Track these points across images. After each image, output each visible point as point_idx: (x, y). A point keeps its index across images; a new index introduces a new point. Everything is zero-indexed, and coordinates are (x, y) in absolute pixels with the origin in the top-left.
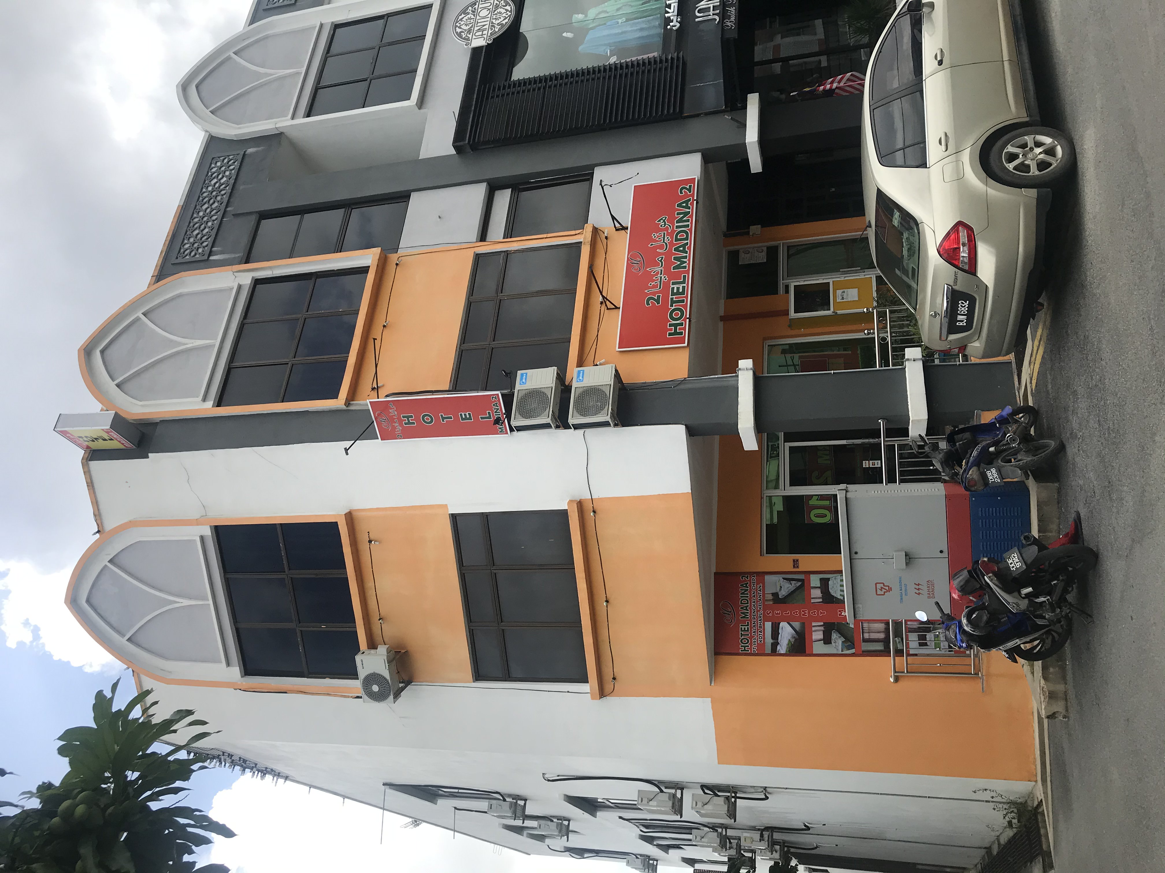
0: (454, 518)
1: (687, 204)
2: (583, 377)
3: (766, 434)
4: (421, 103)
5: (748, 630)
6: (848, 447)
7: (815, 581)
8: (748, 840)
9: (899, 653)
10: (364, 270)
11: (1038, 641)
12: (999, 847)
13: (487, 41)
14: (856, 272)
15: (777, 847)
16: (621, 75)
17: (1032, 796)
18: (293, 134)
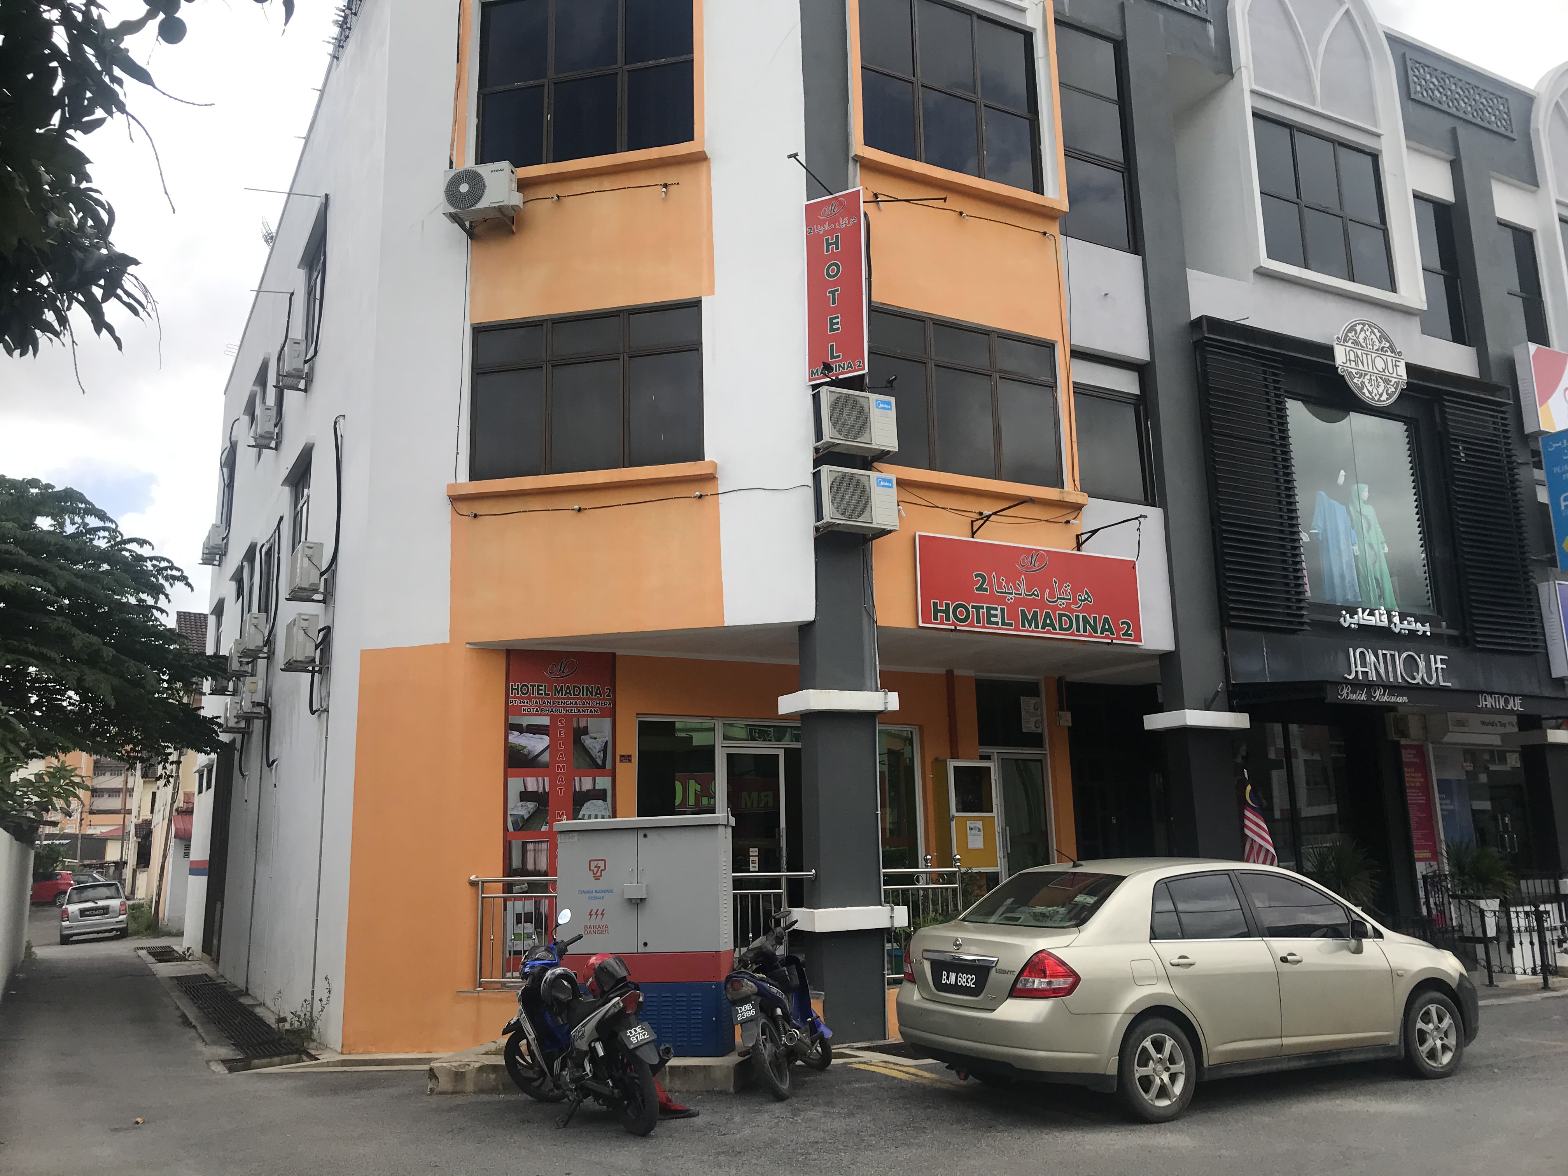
0: (695, 305)
1: (1107, 630)
2: (883, 486)
3: (799, 725)
4: (1263, 273)
5: (538, 694)
6: (777, 829)
7: (603, 782)
8: (253, 686)
9: (508, 888)
10: (1038, 188)
11: (530, 1061)
12: (249, 1005)
13: (1340, 367)
14: (1005, 846)
15: (243, 724)
16: (1283, 546)
17: (322, 1047)
18: (1230, 90)
